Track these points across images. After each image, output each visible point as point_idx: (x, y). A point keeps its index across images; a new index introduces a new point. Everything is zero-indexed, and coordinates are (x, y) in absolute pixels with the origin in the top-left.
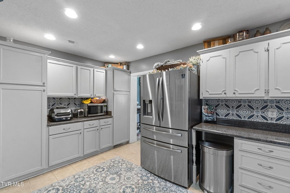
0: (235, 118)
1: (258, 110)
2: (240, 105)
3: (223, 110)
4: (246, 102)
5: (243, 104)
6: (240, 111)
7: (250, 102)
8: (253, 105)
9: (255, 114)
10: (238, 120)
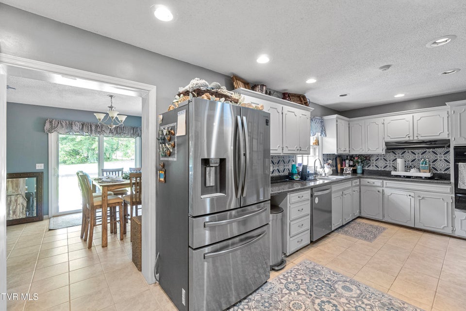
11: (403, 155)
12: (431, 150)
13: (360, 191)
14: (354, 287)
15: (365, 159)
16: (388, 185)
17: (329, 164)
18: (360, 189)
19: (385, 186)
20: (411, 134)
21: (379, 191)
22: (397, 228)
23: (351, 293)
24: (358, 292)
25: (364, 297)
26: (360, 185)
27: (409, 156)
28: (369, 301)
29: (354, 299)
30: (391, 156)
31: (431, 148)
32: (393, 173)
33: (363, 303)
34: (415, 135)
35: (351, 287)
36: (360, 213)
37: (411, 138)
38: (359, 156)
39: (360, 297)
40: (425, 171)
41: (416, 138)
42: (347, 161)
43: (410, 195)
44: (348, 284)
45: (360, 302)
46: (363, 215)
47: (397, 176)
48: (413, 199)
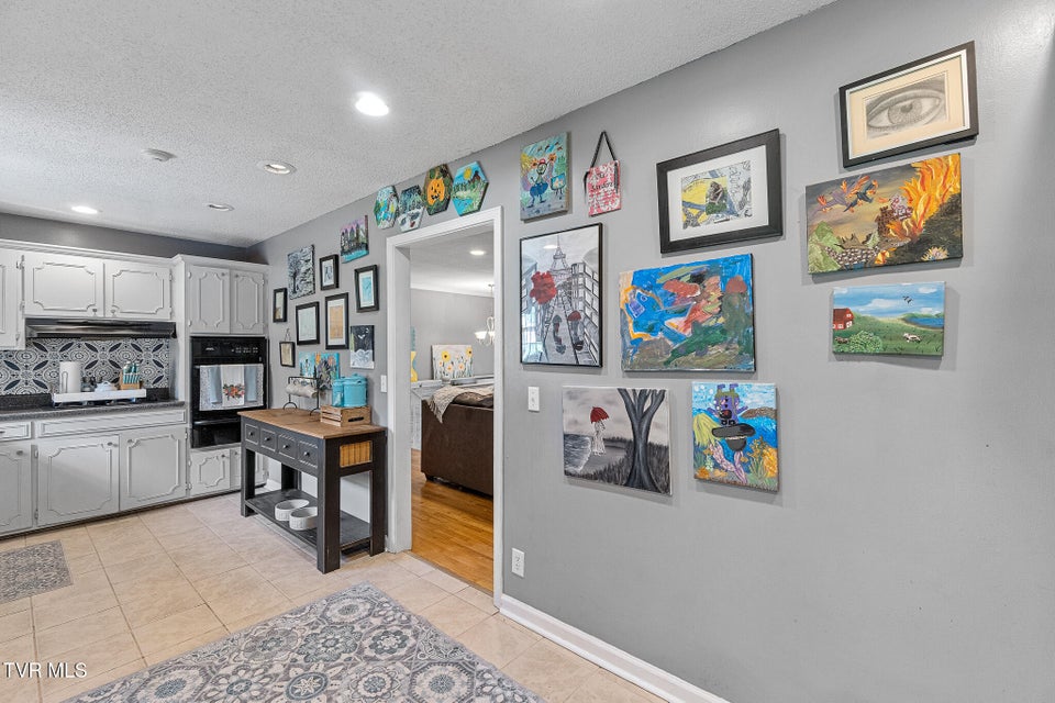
11: (65, 353)
12: (131, 341)
14: (176, 675)
16: (49, 430)
19: (38, 434)
20: (99, 305)
21: (19, 453)
22: (80, 531)
23: (187, 687)
24: (196, 672)
25: (214, 669)
28: (228, 665)
29: (208, 687)
31: (131, 338)
33: (227, 677)
34: (109, 308)
35: (172, 679)
37: (100, 315)
39: (208, 674)
40: (130, 386)
41: (109, 315)
43: (109, 444)
44: (158, 681)
45: (223, 681)
47: (71, 404)
48: (115, 450)
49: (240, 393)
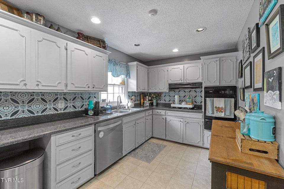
0: (27, 115)
1: (50, 103)
2: (33, 99)
3: (8, 108)
4: (40, 95)
5: (36, 98)
6: (32, 106)
7: (43, 95)
8: (46, 98)
9: (48, 107)
10: (30, 117)
12: (194, 89)
13: (153, 119)
15: (158, 95)
16: (169, 114)
17: (132, 99)
18: (152, 117)
19: (167, 114)
20: (183, 79)
21: (163, 119)
22: (173, 144)
26: (152, 115)
27: (182, 93)
30: (172, 93)
31: (193, 88)
32: (172, 105)
34: (185, 79)
36: (152, 134)
37: (183, 81)
38: (154, 93)
40: (189, 103)
41: (185, 81)
42: (147, 97)
43: (180, 121)
46: (154, 136)
47: (174, 107)
48: (182, 123)
49: (222, 111)
